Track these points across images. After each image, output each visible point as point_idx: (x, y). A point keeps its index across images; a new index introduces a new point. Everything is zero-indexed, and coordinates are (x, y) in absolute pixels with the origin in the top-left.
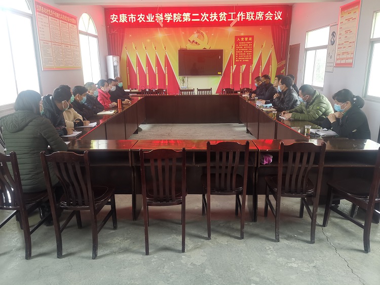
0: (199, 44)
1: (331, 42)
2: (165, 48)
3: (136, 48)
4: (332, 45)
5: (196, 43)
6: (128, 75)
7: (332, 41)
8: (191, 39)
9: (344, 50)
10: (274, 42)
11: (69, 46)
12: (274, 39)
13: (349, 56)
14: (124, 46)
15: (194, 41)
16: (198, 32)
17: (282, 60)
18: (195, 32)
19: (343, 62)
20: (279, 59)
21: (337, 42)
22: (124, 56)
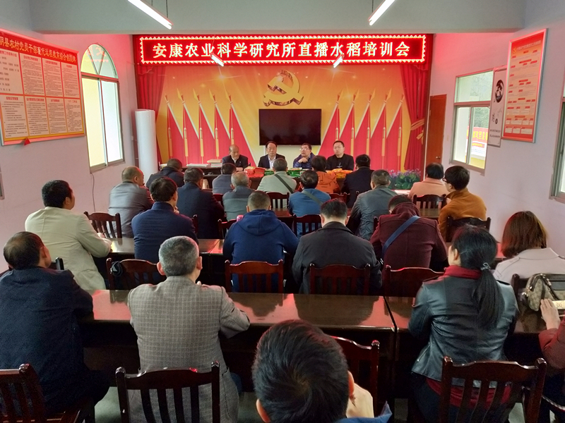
0: (285, 93)
1: (496, 96)
2: (230, 97)
3: (182, 97)
4: (498, 101)
5: (281, 90)
6: (170, 140)
7: (498, 95)
8: (273, 85)
9: (518, 112)
10: (406, 91)
11: (61, 100)
12: (405, 86)
13: (526, 123)
14: (164, 94)
15: (276, 88)
16: (283, 73)
17: (418, 118)
18: (279, 74)
19: (517, 131)
20: (414, 117)
21: (506, 98)
22: (163, 111)
